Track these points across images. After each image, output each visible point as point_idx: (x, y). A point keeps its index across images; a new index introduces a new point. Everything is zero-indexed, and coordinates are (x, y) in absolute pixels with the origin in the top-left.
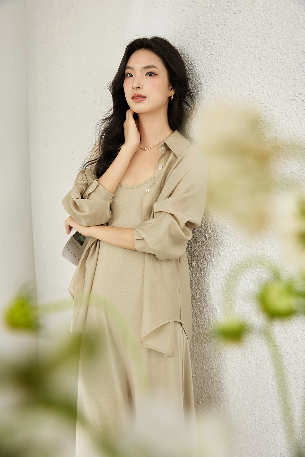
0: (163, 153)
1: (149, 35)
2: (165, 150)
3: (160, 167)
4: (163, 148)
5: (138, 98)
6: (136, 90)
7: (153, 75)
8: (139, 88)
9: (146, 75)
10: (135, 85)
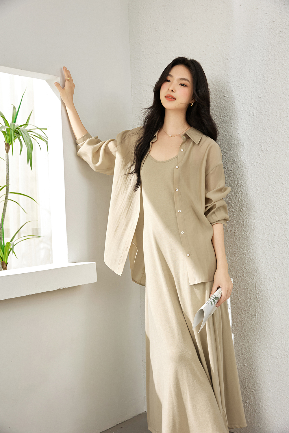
0: (185, 140)
1: (189, 57)
2: (186, 138)
3: (182, 150)
4: (184, 137)
5: (170, 98)
6: (171, 92)
7: (184, 85)
8: (173, 91)
9: (180, 84)
10: (171, 89)
